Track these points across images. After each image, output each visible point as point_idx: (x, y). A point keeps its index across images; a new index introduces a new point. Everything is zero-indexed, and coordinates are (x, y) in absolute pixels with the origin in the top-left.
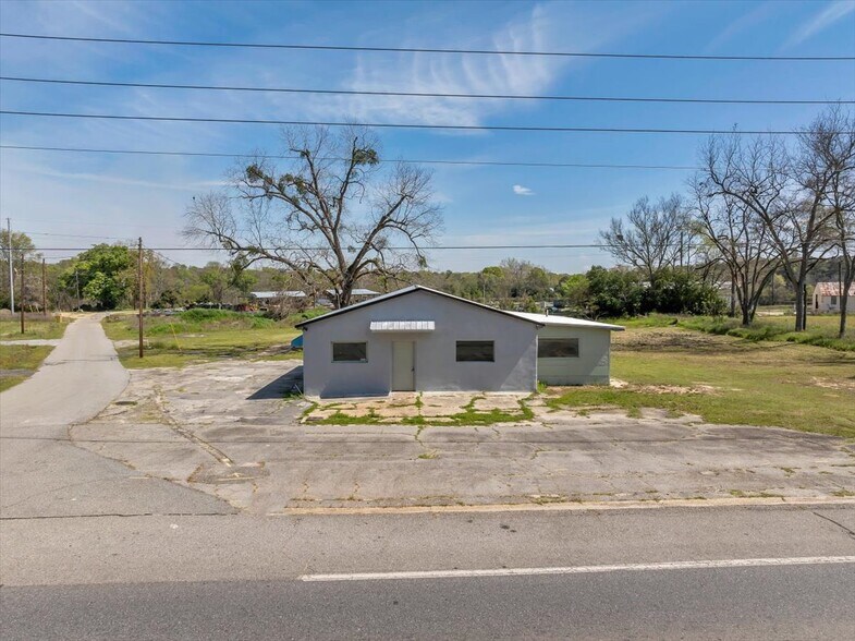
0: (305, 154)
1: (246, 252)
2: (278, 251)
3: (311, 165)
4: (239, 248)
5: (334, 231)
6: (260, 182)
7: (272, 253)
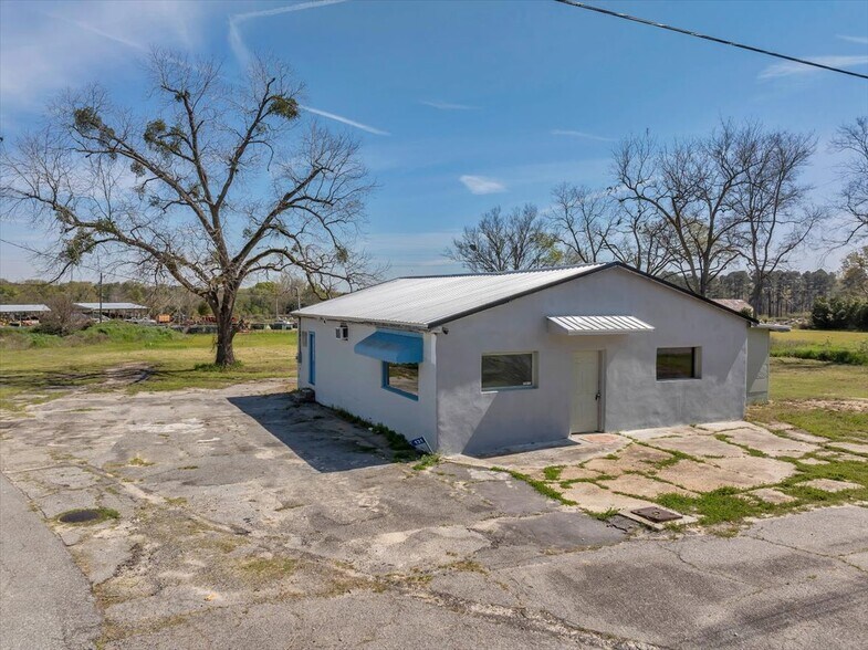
0: (182, 97)
1: (88, 230)
2: (135, 232)
3: (190, 113)
4: (77, 223)
5: (214, 209)
6: (96, 133)
7: (126, 234)
